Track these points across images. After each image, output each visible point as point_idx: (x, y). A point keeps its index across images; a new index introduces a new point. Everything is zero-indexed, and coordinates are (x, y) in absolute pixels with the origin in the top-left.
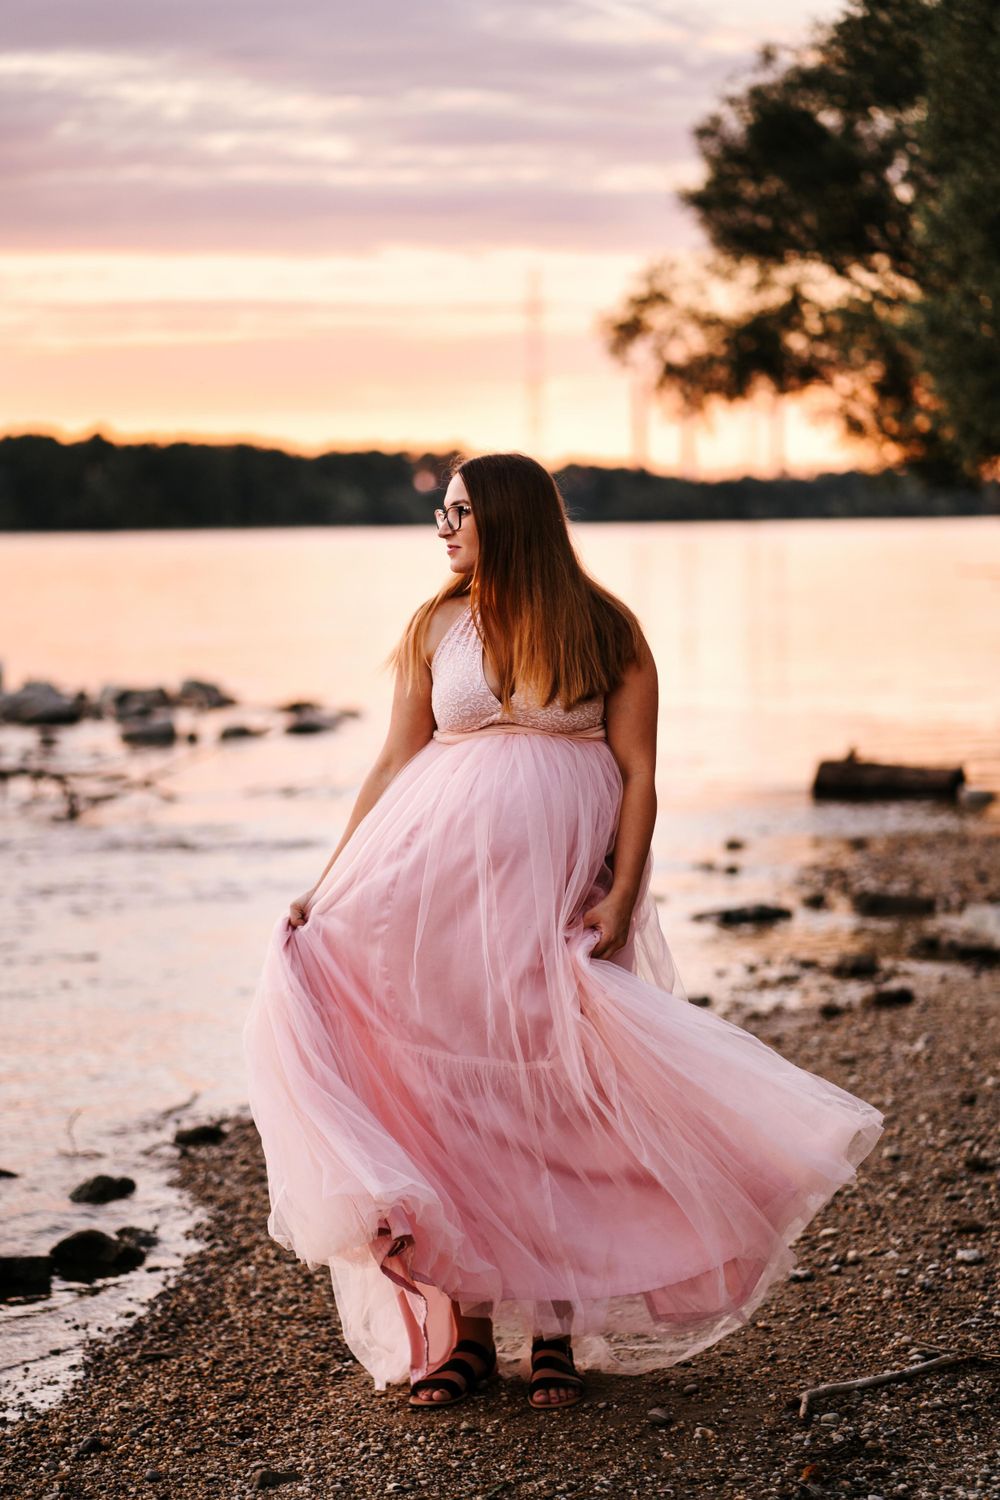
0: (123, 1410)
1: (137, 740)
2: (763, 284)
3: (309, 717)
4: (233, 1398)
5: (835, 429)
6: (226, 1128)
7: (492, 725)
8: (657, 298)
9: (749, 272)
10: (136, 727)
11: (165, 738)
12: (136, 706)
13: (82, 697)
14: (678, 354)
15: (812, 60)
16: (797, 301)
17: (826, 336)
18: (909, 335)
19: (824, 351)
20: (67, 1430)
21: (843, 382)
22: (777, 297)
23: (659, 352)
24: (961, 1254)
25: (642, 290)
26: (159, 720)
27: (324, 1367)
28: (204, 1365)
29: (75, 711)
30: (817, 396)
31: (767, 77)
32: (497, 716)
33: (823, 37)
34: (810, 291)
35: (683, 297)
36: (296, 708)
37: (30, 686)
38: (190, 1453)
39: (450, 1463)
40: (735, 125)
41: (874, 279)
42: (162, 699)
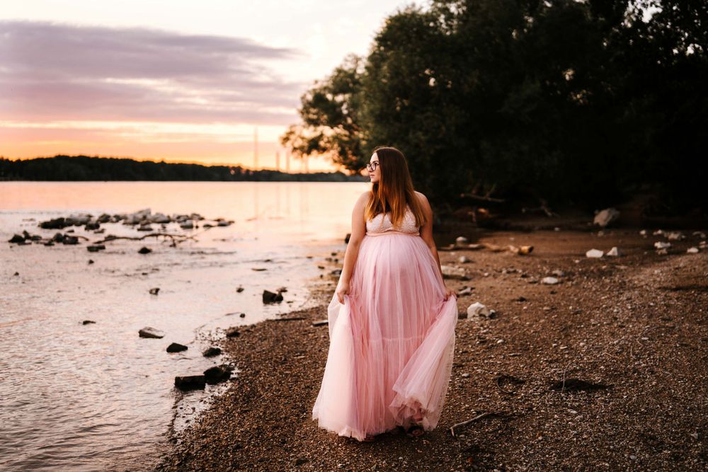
0: (242, 432)
1: (184, 227)
2: (315, 131)
3: (222, 222)
4: (275, 427)
5: (331, 162)
6: (239, 331)
7: (388, 231)
8: (292, 133)
9: (312, 128)
10: (183, 224)
11: (191, 227)
12: (182, 219)
13: (169, 217)
14: (297, 145)
15: (325, 84)
16: (322, 135)
17: (329, 142)
18: (346, 142)
19: (328, 145)
20: (227, 439)
21: (332, 152)
22: (318, 134)
23: (293, 144)
24: (464, 375)
25: (288, 130)
26: (188, 222)
27: (298, 415)
28: (261, 414)
29: (168, 221)
30: (326, 155)
31: (317, 87)
32: (391, 228)
33: (328, 79)
34: (325, 133)
35: (298, 133)
36: (218, 220)
37: (157, 214)
38: (269, 450)
39: (353, 454)
40: (310, 97)
41: (340, 130)
42: (187, 218)
